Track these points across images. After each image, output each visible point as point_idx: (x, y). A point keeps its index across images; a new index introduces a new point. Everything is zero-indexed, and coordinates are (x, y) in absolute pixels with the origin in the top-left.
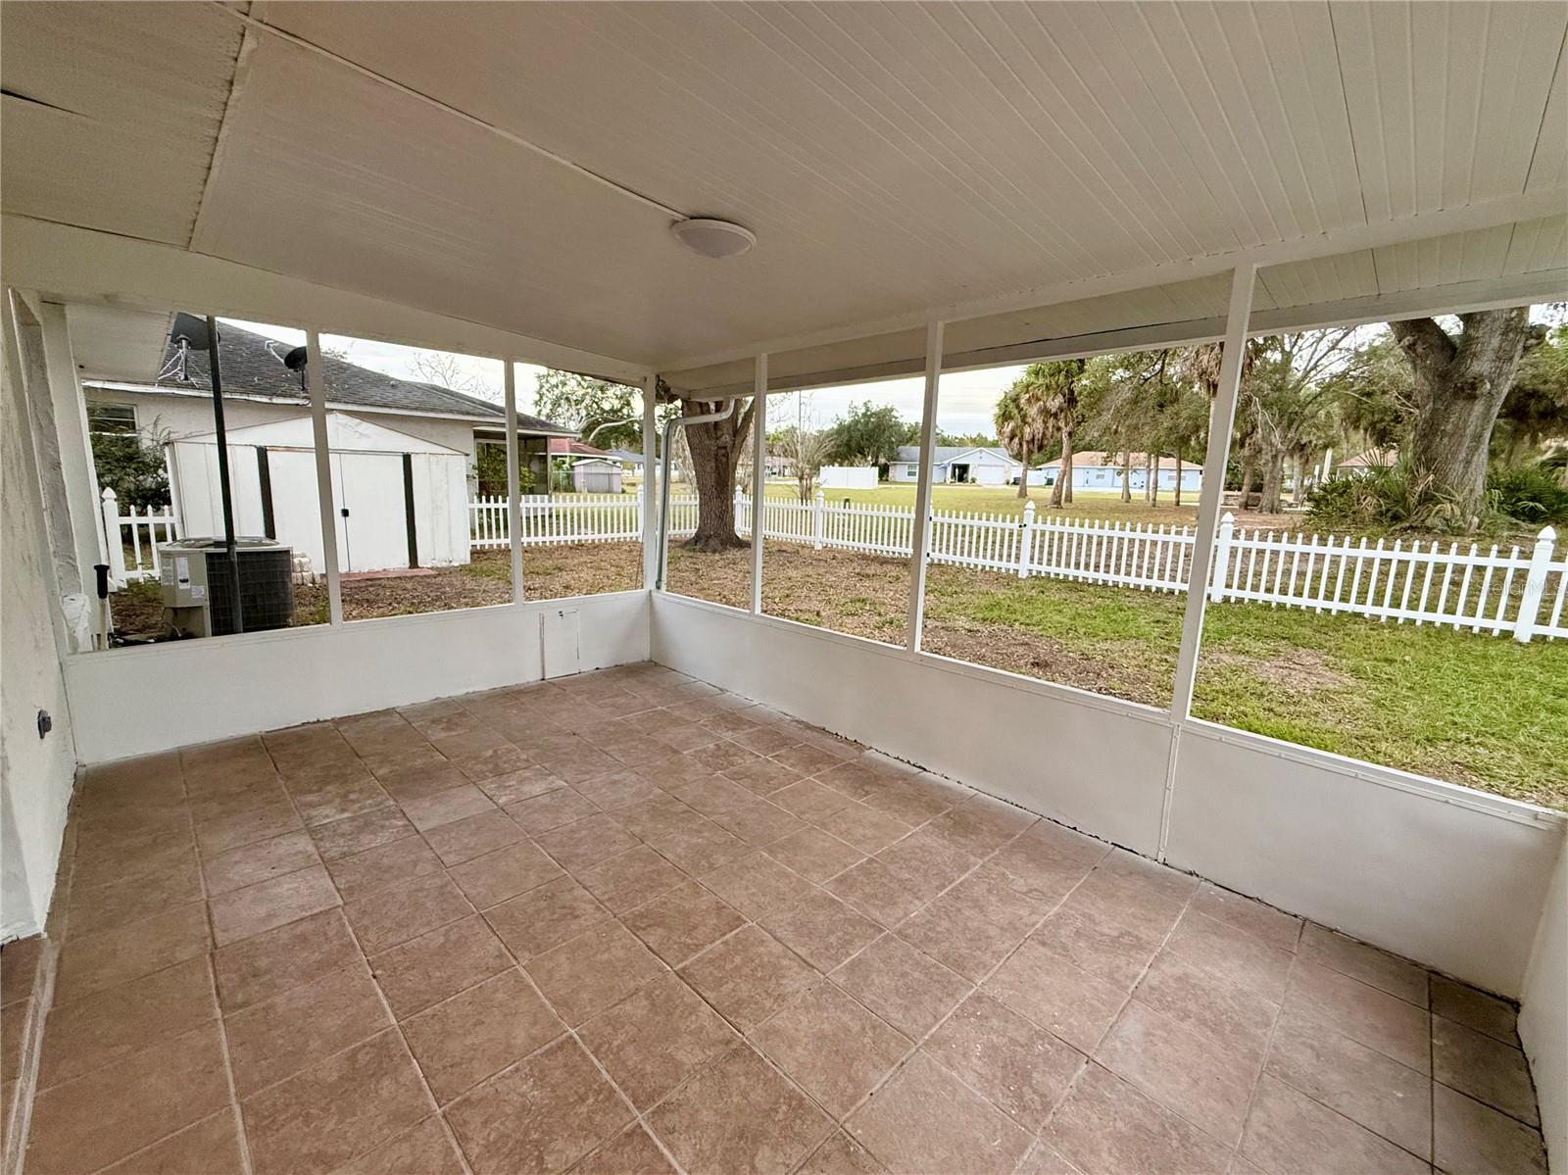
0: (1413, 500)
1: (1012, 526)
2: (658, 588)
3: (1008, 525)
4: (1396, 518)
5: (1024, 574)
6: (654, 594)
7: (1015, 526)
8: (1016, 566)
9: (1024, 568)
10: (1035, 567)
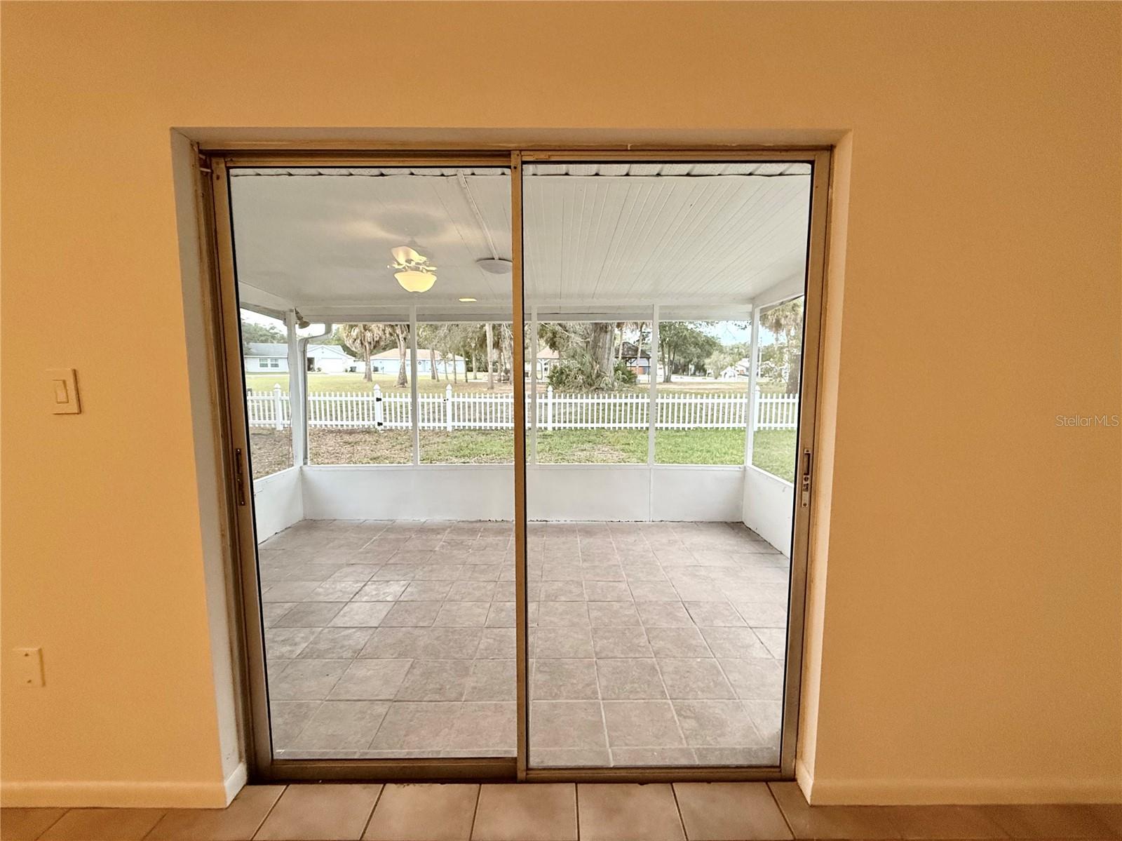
0: (594, 376)
1: (439, 400)
2: (305, 464)
3: (436, 400)
4: (591, 385)
5: (449, 429)
6: (305, 468)
7: (441, 400)
8: (445, 425)
9: (449, 425)
10: (456, 424)
